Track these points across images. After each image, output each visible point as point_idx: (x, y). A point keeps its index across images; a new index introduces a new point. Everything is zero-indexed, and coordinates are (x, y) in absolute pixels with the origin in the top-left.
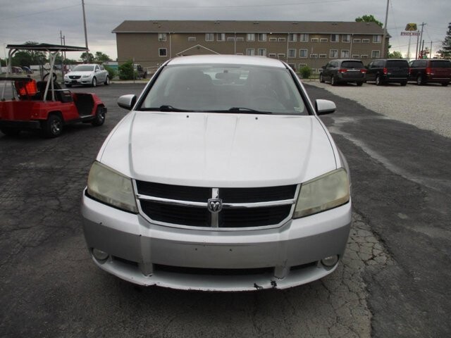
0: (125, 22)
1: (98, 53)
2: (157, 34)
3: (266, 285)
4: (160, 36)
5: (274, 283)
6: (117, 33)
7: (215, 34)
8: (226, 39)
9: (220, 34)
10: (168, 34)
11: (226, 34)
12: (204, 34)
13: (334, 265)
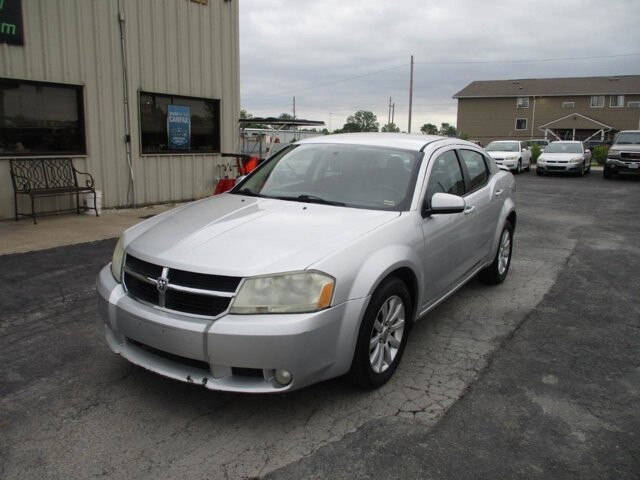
0: (474, 84)
1: (444, 125)
2: (515, 98)
3: (198, 381)
4: (520, 102)
5: (205, 380)
6: (459, 99)
7: (607, 96)
8: (626, 104)
9: (617, 96)
10: (531, 98)
11: (626, 96)
12: (589, 96)
13: (287, 384)
